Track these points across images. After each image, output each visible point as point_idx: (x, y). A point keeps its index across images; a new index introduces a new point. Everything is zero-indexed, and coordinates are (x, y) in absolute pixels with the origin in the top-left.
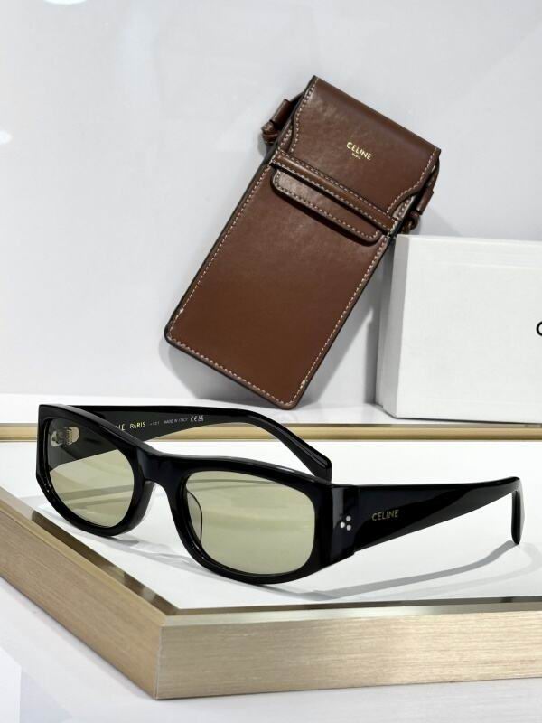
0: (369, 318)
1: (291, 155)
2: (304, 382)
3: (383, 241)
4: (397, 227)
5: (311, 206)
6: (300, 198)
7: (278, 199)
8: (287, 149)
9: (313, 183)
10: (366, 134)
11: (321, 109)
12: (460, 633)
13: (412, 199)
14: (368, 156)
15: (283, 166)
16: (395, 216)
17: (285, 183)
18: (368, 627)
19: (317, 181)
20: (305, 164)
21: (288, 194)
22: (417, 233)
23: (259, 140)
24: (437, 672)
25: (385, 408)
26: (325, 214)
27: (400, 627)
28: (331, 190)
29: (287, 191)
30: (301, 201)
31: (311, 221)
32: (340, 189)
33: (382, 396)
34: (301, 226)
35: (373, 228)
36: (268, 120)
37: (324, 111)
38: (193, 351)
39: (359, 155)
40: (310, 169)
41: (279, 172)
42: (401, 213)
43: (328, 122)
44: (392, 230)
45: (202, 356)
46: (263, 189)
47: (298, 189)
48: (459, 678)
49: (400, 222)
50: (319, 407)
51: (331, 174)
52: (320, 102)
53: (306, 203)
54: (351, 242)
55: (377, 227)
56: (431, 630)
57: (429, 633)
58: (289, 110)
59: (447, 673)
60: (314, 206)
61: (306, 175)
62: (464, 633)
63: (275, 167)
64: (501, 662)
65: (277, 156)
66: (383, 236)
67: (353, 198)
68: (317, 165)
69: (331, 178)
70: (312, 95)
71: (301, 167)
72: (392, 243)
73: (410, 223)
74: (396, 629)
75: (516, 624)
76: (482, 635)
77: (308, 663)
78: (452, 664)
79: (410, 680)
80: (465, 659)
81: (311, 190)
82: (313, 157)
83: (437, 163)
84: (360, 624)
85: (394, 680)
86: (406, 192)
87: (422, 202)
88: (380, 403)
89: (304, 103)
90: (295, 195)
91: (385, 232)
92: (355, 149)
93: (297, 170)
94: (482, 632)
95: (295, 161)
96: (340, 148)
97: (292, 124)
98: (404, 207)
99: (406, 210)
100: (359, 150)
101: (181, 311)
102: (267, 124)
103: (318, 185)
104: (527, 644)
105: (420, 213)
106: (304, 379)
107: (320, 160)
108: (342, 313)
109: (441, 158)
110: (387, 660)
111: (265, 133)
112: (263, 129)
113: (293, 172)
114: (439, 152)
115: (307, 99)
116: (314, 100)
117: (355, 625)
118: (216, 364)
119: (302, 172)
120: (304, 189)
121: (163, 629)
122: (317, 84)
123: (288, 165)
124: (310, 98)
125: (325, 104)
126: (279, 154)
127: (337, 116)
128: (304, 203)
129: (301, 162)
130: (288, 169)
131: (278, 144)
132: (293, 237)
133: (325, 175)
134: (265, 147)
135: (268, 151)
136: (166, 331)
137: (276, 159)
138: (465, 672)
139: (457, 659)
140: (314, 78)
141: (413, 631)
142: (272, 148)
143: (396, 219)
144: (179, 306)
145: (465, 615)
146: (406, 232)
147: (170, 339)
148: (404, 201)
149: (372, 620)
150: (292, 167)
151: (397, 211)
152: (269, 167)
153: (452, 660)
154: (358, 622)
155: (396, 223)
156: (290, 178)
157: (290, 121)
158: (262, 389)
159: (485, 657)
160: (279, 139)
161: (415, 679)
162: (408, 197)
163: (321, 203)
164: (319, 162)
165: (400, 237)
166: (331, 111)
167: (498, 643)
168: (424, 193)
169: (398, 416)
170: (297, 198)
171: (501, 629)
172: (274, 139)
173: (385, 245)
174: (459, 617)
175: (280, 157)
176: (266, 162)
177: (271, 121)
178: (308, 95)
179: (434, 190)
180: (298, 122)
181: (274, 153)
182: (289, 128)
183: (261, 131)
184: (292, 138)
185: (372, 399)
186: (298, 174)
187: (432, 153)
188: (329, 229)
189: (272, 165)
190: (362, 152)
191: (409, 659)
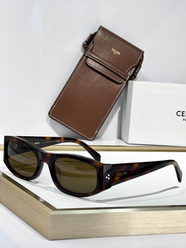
0: (119, 109)
1: (93, 53)
2: (96, 131)
3: (124, 83)
4: (129, 78)
5: (99, 71)
6: (96, 68)
7: (88, 68)
8: (91, 51)
9: (100, 62)
10: (118, 46)
11: (103, 37)
12: (154, 218)
13: (134, 68)
14: (119, 53)
15: (90, 57)
16: (128, 74)
17: (90, 62)
18: (122, 215)
19: (101, 62)
20: (98, 56)
21: (91, 66)
22: (136, 80)
23: (82, 48)
24: (146, 231)
25: (124, 140)
26: (104, 73)
27: (133, 215)
28: (107, 65)
29: (91, 65)
30: (96, 69)
31: (99, 76)
32: (110, 65)
33: (123, 136)
34: (96, 77)
35: (120, 78)
36: (85, 41)
37: (104, 38)
38: (58, 120)
39: (116, 53)
40: (99, 58)
41: (88, 59)
42: (130, 73)
43: (106, 42)
44: (127, 79)
45: (61, 122)
46: (83, 64)
47: (95, 65)
48: (153, 233)
49: (130, 76)
50: (102, 140)
51: (106, 60)
52: (103, 35)
53: (98, 70)
54: (113, 83)
55: (122, 78)
56: (144, 217)
57: (143, 218)
58: (92, 37)
59: (149, 231)
60: (100, 70)
61: (98, 60)
62: (155, 218)
63: (87, 57)
64: (167, 228)
65: (88, 53)
66: (124, 81)
67: (114, 68)
68: (101, 56)
69: (106, 61)
70: (100, 32)
71: (96, 57)
72: (127, 84)
73: (133, 77)
74: (132, 216)
75: (173, 215)
76: (161, 218)
77: (101, 228)
78: (151, 228)
79: (136, 234)
80: (155, 227)
81: (100, 65)
82: (100, 54)
83: (143, 56)
84: (119, 214)
85: (130, 234)
86: (132, 66)
87: (138, 69)
88: (123, 139)
89: (97, 35)
90: (94, 67)
91: (125, 80)
92: (115, 51)
93: (95, 58)
94: (161, 217)
95: (94, 55)
96: (110, 51)
97: (93, 42)
98: (131, 71)
99: (132, 72)
100: (116, 52)
101: (54, 106)
102: (84, 42)
103: (102, 63)
104: (176, 222)
105: (137, 73)
106: (96, 130)
107: (103, 55)
108: (110, 108)
109: (144, 54)
110: (129, 227)
111: (84, 45)
112: (83, 44)
113: (93, 59)
114: (143, 52)
115: (98, 34)
116: (101, 34)
117: (118, 215)
118: (66, 125)
119: (96, 59)
120: (97, 65)
121: (52, 215)
122: (102, 28)
123: (92, 56)
124: (99, 33)
125: (105, 36)
126: (88, 52)
127: (109, 40)
128: (97, 69)
129: (96, 55)
130: (92, 58)
131: (88, 49)
132: (93, 81)
133: (104, 60)
134: (83, 50)
135: (85, 51)
136: (49, 113)
137: (88, 54)
138: (155, 231)
139: (153, 227)
140: (101, 26)
141: (137, 217)
142: (86, 51)
143: (129, 75)
144: (54, 105)
145: (155, 211)
146: (132, 80)
147: (50, 116)
148: (131, 69)
149: (124, 213)
150: (93, 57)
151: (129, 73)
152: (85, 57)
153: (150, 227)
154: (118, 214)
155: (129, 77)
156: (93, 61)
157: (92, 41)
158: (82, 134)
159: (162, 226)
160: (89, 47)
161: (138, 233)
162: (133, 68)
163: (103, 69)
164: (102, 55)
165: (130, 82)
166: (106, 38)
167: (166, 221)
168: (138, 66)
169: (129, 143)
170: (95, 68)
171: (168, 217)
172: (87, 47)
173: (125, 84)
174: (154, 212)
175: (89, 53)
176: (84, 55)
177: (86, 41)
178: (99, 32)
179: (142, 65)
180: (95, 42)
181: (87, 52)
182: (92, 44)
183: (82, 45)
184: (93, 47)
185: (120, 137)
186: (95, 59)
187: (141, 53)
188: (105, 79)
189: (86, 56)
190: (117, 52)
191: (136, 227)
